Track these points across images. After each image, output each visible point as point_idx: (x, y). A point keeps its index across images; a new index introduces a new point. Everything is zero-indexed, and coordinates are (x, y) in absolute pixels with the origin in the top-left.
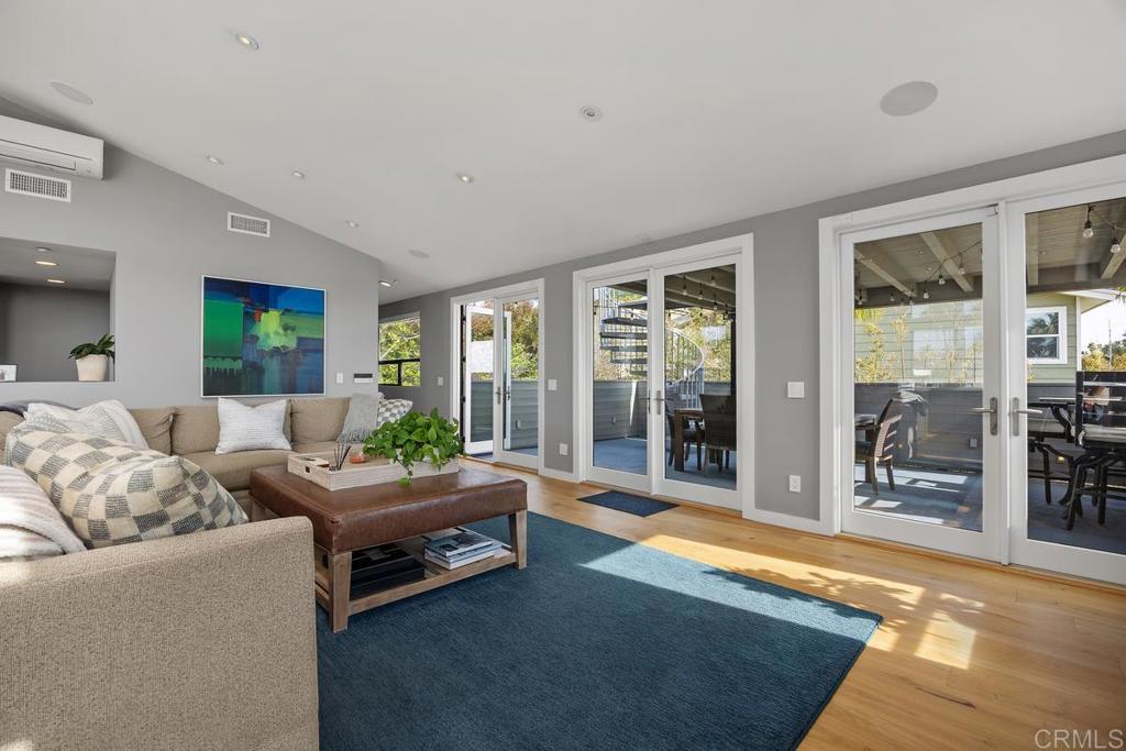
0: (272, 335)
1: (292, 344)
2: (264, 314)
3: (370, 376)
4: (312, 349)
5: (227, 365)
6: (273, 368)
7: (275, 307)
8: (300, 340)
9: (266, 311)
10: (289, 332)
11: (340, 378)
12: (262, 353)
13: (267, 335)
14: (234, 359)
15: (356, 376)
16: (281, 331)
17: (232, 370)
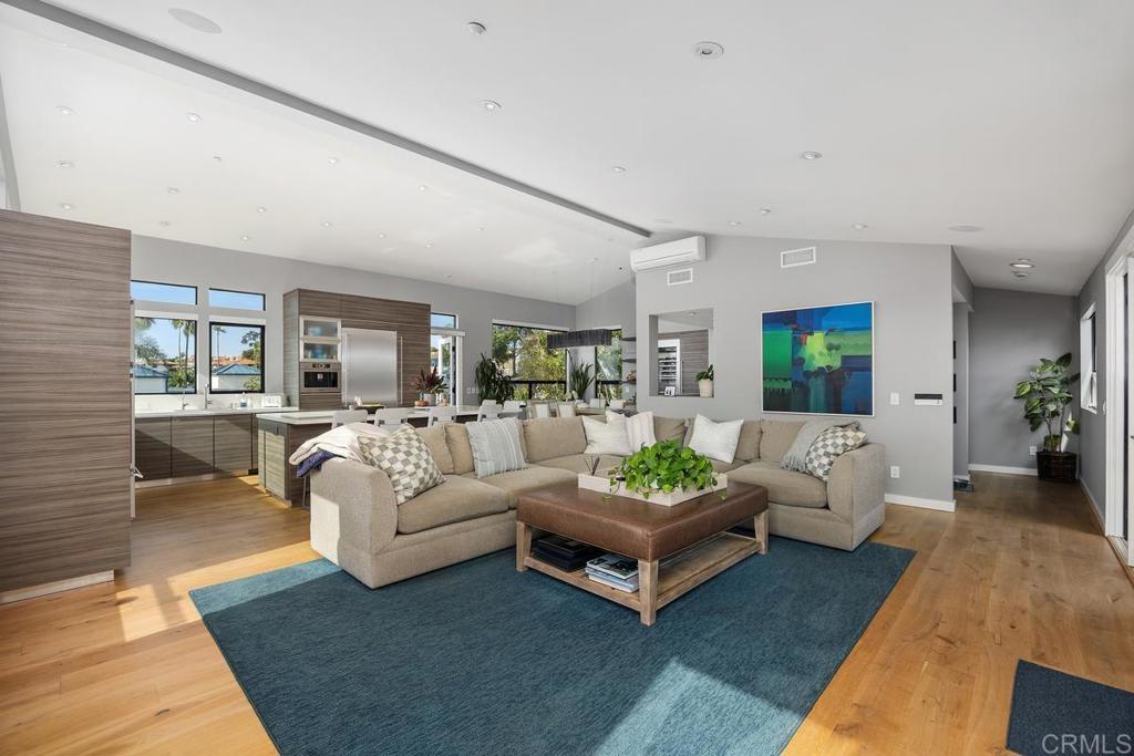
0: (817, 356)
1: (837, 364)
2: (809, 337)
3: (939, 397)
4: (859, 367)
5: (778, 385)
6: (818, 388)
7: (819, 329)
8: (845, 359)
9: (811, 334)
10: (833, 351)
11: (895, 399)
12: (808, 375)
13: (813, 357)
14: (785, 380)
15: (918, 396)
16: (825, 351)
17: (783, 390)
